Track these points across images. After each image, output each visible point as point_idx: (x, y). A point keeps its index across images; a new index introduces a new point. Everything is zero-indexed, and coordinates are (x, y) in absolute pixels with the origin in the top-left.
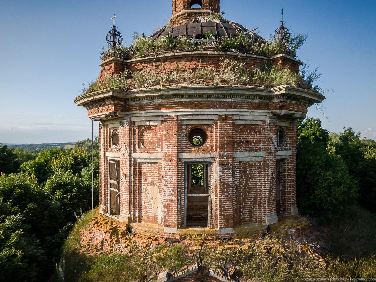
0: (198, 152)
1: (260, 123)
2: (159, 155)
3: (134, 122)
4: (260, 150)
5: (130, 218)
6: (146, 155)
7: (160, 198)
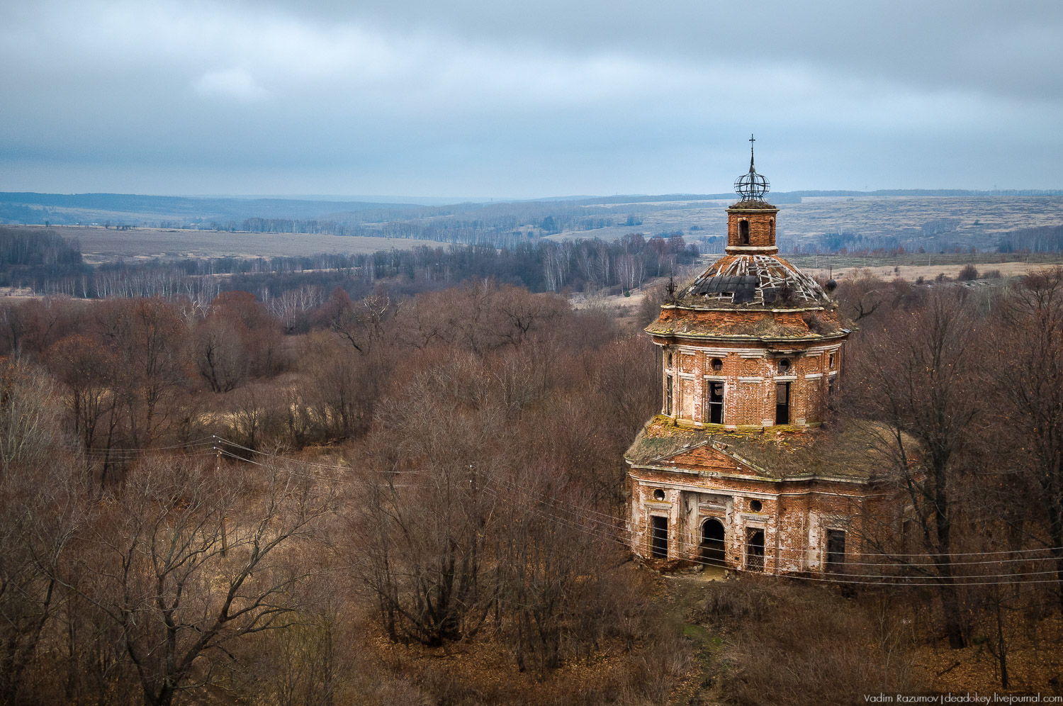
0: (716, 375)
1: (760, 357)
2: (693, 375)
3: (680, 352)
4: (760, 375)
5: (676, 416)
6: (686, 374)
7: (694, 403)
